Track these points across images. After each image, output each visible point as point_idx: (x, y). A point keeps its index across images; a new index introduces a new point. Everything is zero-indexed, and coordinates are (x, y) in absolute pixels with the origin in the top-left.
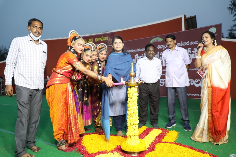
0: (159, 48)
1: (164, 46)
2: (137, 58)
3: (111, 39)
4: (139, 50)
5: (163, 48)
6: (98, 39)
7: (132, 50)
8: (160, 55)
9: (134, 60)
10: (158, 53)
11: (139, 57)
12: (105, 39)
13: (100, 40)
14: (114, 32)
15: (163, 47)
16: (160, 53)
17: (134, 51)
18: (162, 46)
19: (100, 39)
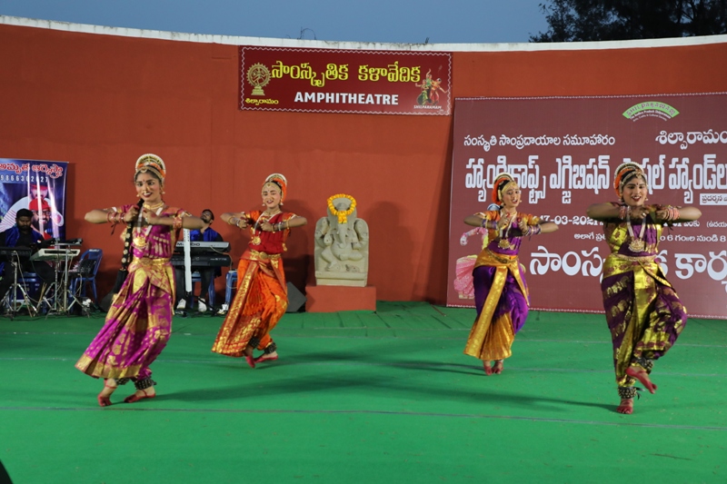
0: (663, 142)
1: (685, 136)
2: (567, 171)
3: (434, 79)
4: (573, 141)
5: (679, 143)
6: (371, 70)
7: (540, 138)
8: (671, 166)
9: (553, 176)
10: (662, 162)
11: (576, 167)
12: (405, 75)
13: (383, 79)
14: (451, 53)
15: (681, 140)
16: (667, 162)
17: (552, 140)
18: (676, 134)
19: (381, 71)
